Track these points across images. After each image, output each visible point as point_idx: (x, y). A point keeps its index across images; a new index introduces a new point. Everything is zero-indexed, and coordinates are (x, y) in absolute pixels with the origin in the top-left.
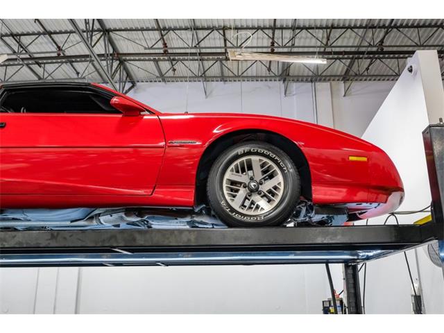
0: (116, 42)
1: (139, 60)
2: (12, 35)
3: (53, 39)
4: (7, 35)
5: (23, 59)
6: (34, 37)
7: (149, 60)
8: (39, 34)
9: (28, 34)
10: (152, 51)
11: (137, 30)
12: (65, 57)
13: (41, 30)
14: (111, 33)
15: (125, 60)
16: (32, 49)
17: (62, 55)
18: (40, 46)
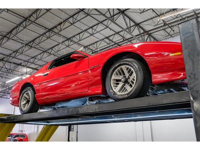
0: (143, 27)
1: (157, 31)
2: (106, 38)
3: (120, 35)
4: (105, 38)
5: (112, 45)
6: (113, 36)
7: (161, 30)
8: (115, 34)
9: (111, 36)
10: (158, 26)
11: (149, 19)
12: (126, 40)
13: (115, 33)
14: (140, 25)
15: (151, 33)
16: (114, 40)
17: (125, 39)
18: (117, 38)
